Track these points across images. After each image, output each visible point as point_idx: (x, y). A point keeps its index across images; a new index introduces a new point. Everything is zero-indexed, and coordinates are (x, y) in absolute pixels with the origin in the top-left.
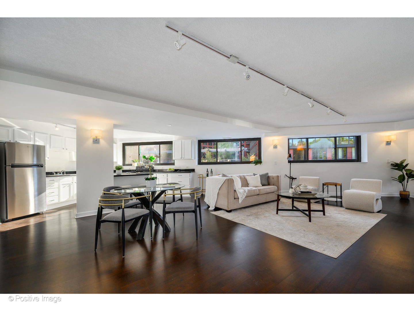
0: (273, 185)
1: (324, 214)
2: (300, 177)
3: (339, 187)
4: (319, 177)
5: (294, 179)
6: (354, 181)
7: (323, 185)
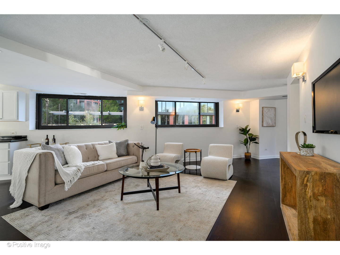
0: (133, 155)
1: (179, 192)
2: (166, 143)
3: (199, 154)
4: (182, 143)
5: (146, 148)
6: (212, 146)
7: (185, 152)
